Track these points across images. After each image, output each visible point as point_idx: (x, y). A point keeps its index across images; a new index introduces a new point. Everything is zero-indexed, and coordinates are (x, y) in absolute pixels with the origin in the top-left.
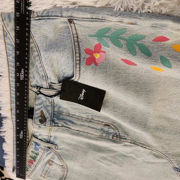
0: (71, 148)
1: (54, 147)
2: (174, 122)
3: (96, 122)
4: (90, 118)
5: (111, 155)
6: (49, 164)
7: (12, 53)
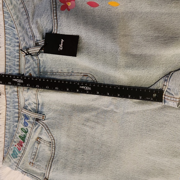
0: (57, 114)
1: (42, 117)
2: (140, 57)
3: (76, 74)
4: (70, 72)
5: (94, 113)
6: (37, 143)
7: (8, 21)
